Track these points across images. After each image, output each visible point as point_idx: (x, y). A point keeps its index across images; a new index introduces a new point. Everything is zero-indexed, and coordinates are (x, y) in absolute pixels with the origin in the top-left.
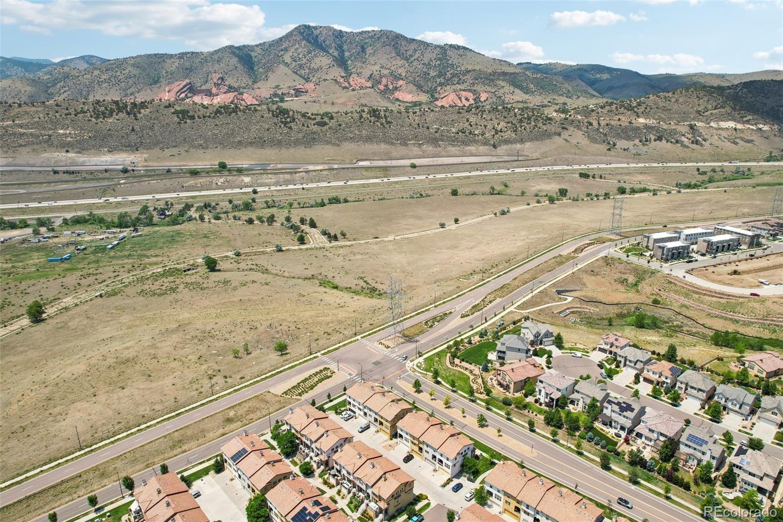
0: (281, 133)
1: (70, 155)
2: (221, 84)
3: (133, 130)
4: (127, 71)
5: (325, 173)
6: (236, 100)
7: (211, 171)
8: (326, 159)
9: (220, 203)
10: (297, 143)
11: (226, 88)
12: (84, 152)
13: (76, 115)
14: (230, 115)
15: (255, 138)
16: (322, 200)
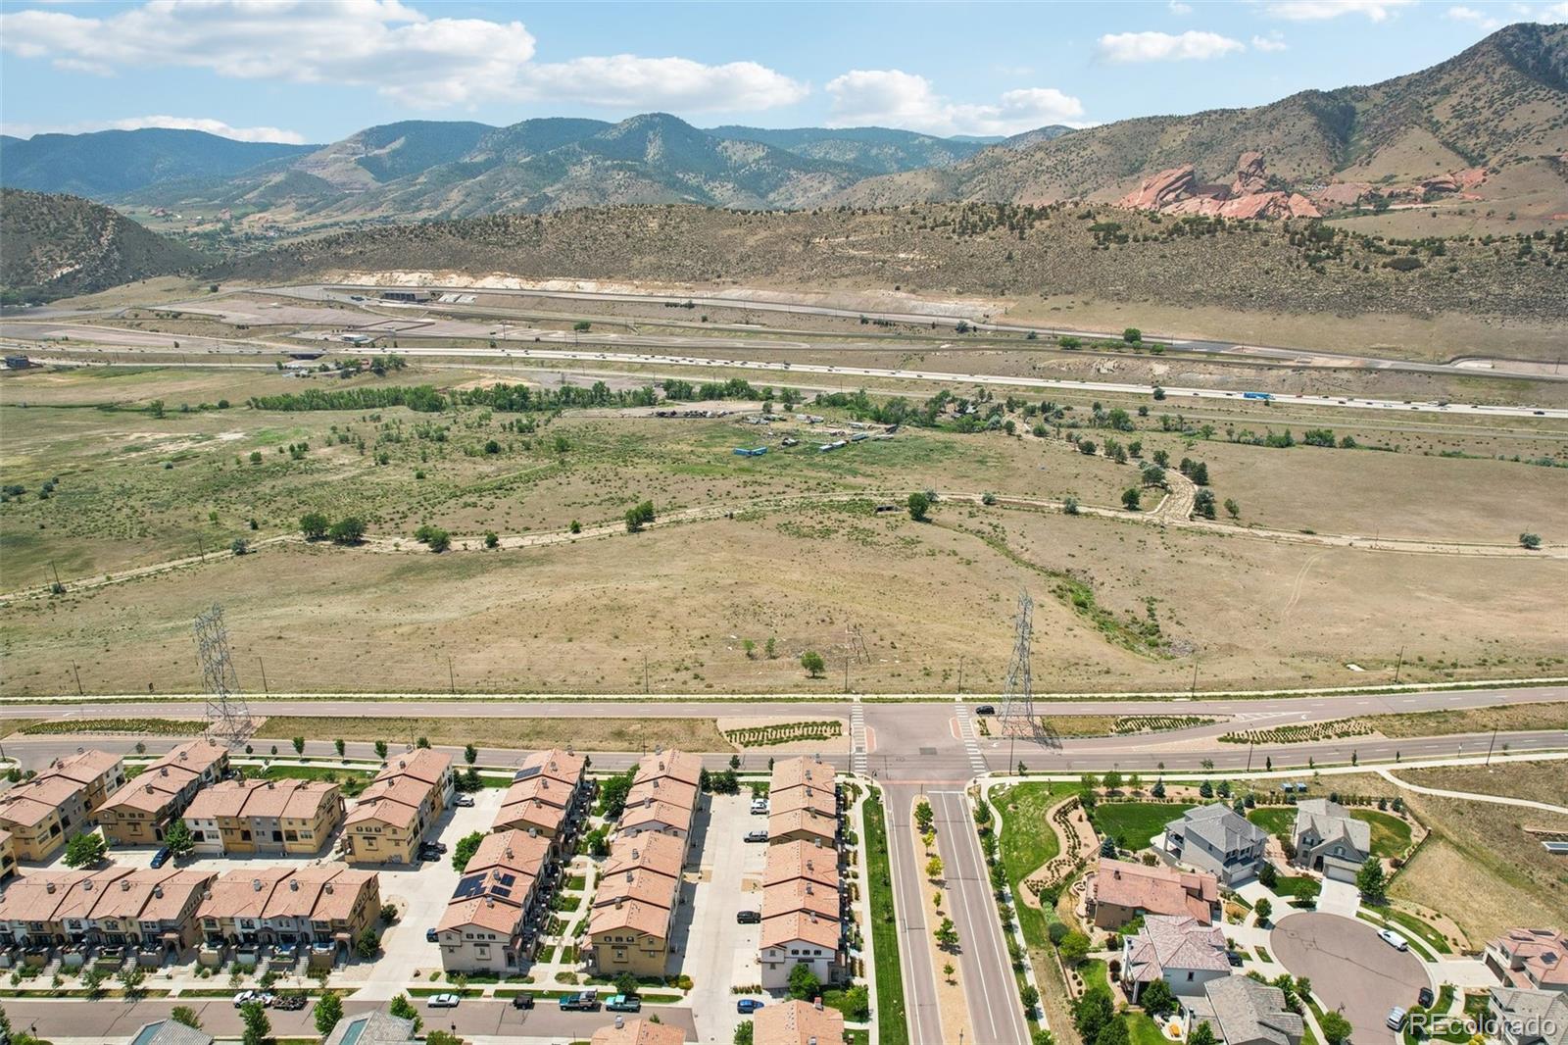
0: (1295, 282)
1: (900, 295)
2: (1253, 175)
3: (1010, 257)
4: (1089, 152)
5: (1345, 375)
6: (1271, 209)
7: (1102, 345)
8: (1378, 345)
9: (1075, 407)
10: (1324, 305)
11: (1263, 182)
12: (921, 292)
13: (932, 229)
14: (1198, 238)
15: (1233, 288)
16: (1288, 433)
